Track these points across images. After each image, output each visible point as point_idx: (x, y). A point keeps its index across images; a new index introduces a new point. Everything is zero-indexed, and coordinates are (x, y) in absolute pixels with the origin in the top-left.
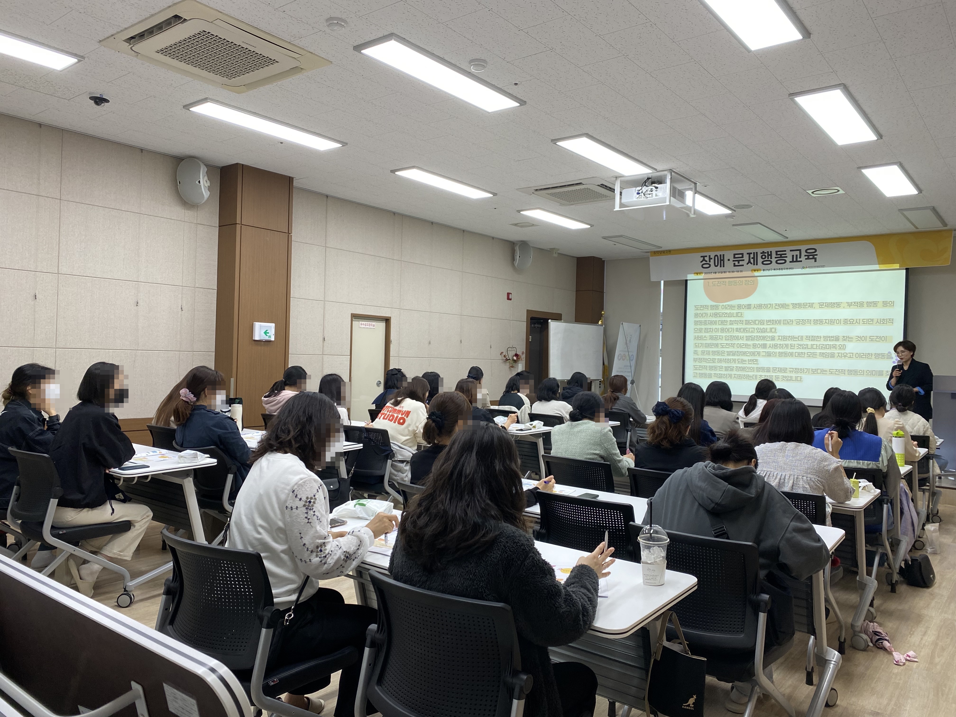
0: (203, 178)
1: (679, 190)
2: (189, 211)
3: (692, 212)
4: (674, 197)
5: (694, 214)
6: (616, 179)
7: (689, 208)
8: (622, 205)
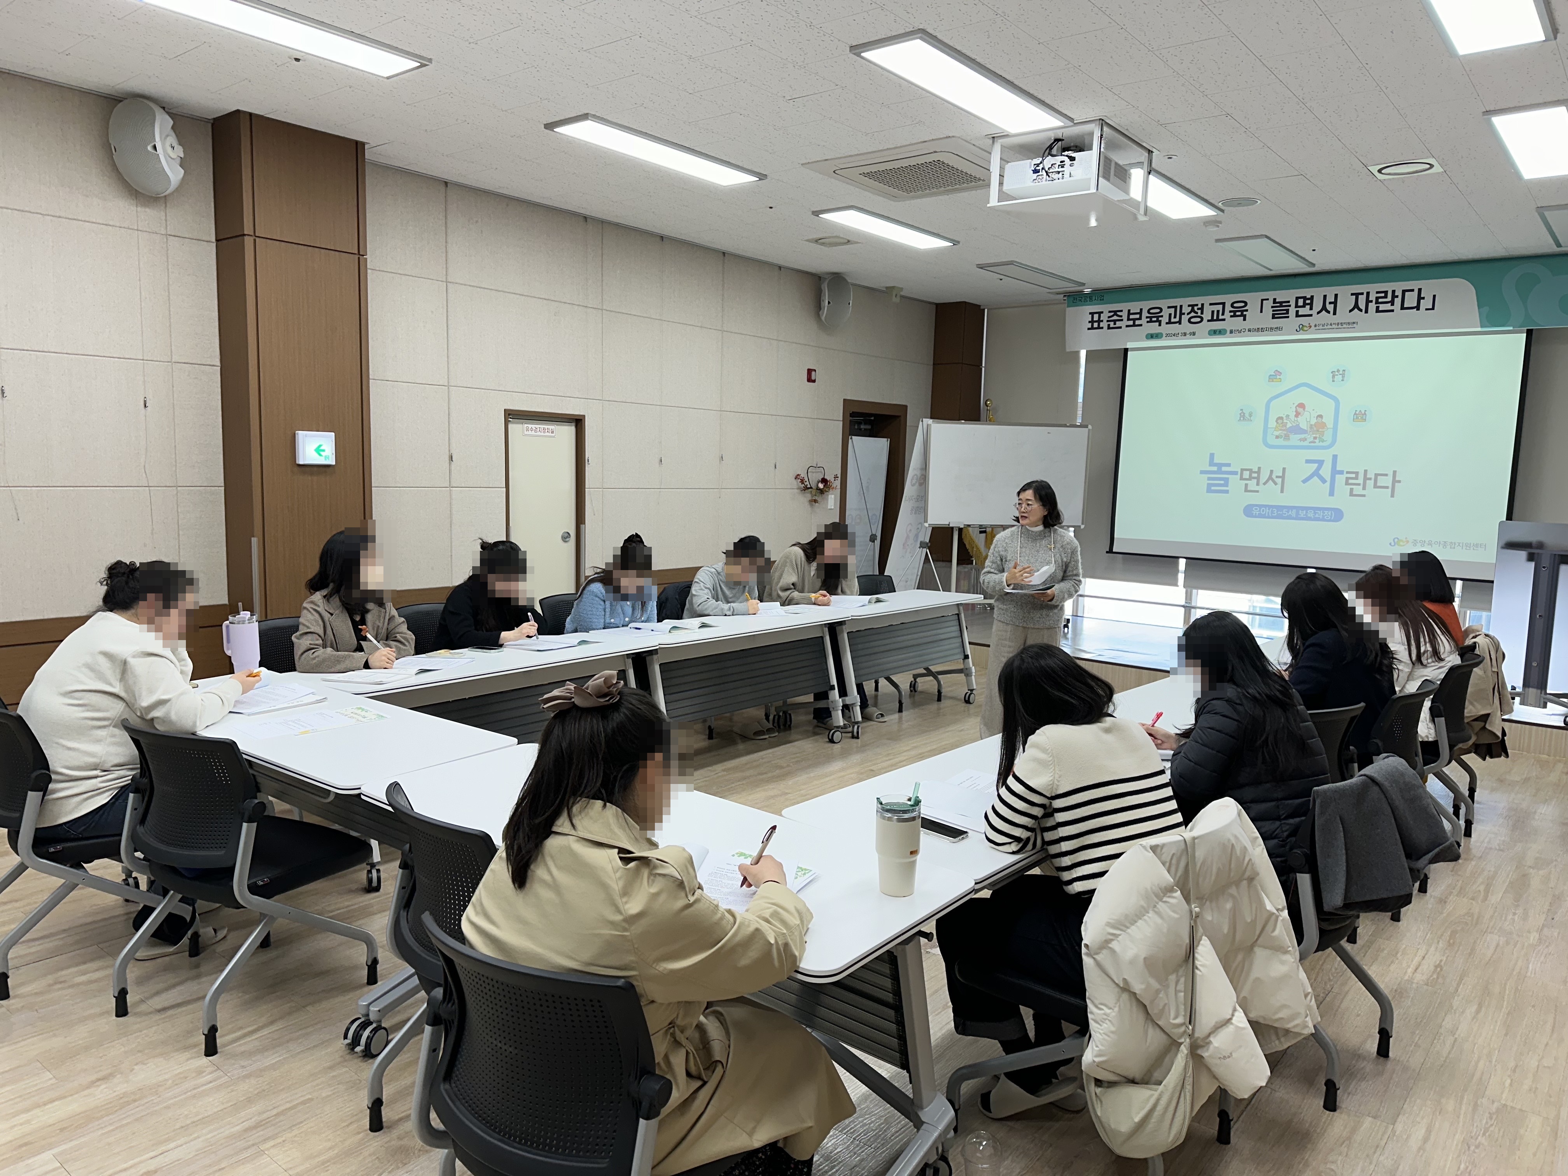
0: (163, 140)
1: (1116, 163)
2: (147, 210)
3: (1142, 211)
4: (1108, 180)
5: (1146, 214)
6: (993, 142)
7: (1135, 204)
8: (1003, 196)
